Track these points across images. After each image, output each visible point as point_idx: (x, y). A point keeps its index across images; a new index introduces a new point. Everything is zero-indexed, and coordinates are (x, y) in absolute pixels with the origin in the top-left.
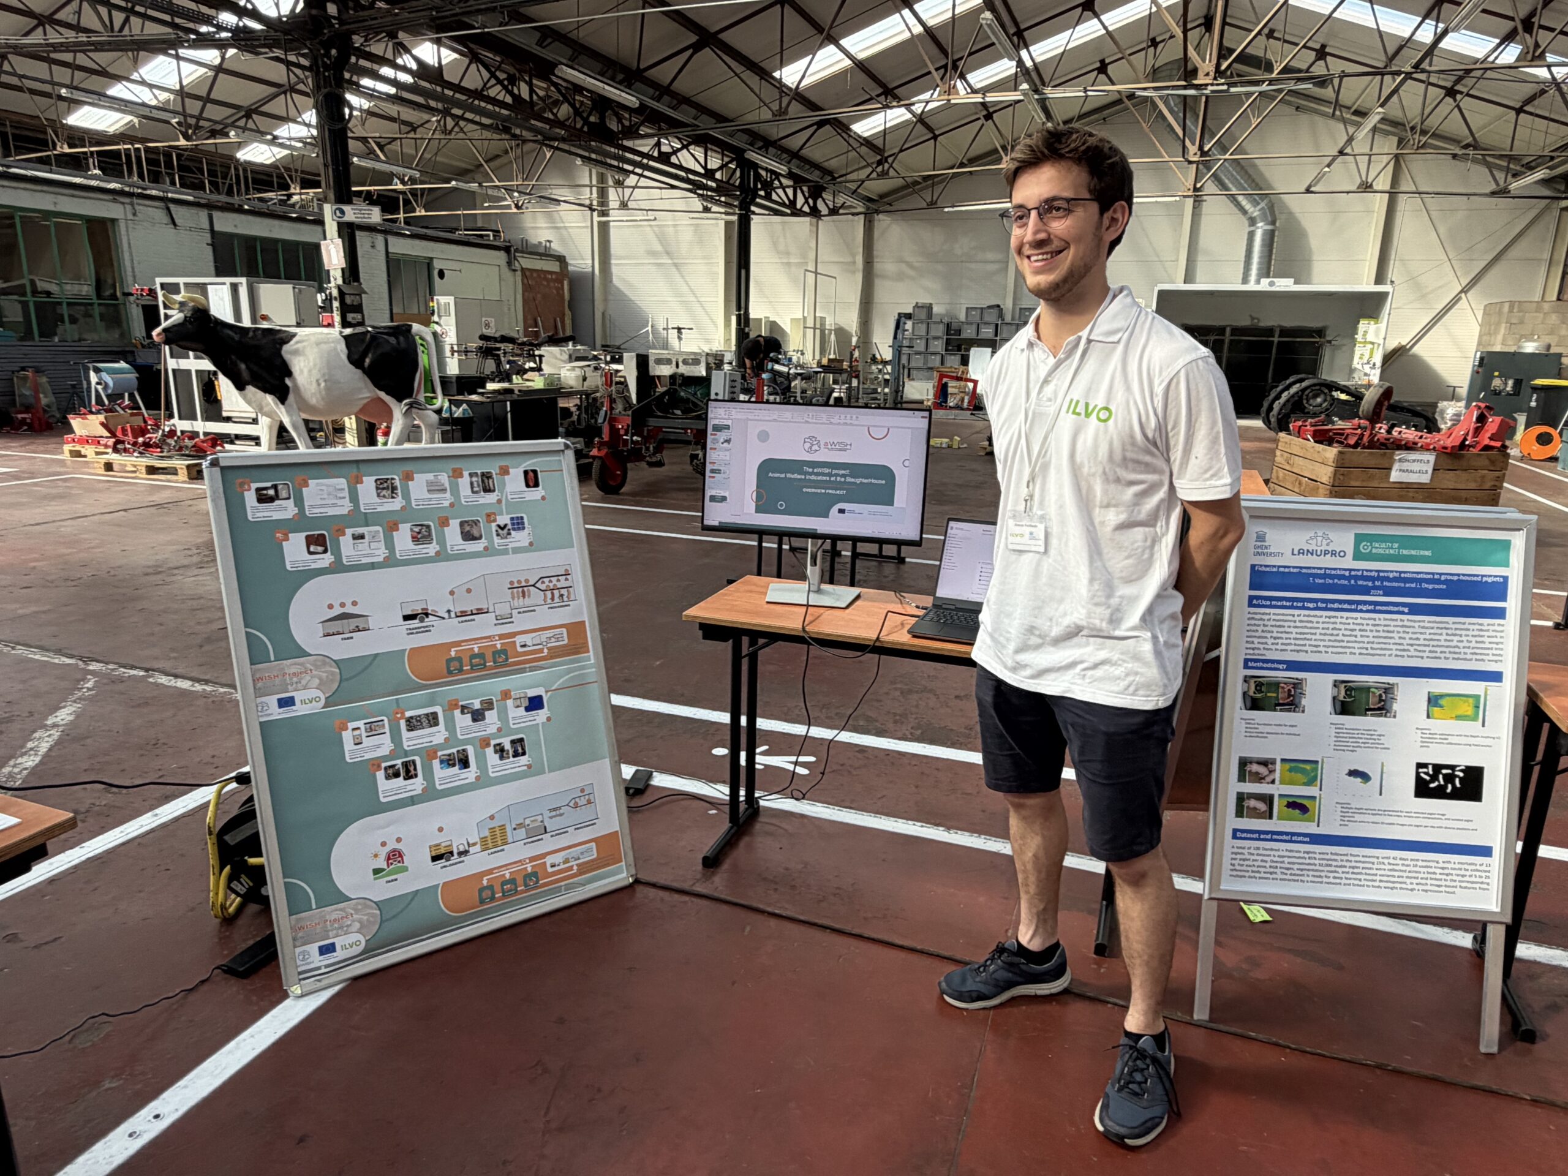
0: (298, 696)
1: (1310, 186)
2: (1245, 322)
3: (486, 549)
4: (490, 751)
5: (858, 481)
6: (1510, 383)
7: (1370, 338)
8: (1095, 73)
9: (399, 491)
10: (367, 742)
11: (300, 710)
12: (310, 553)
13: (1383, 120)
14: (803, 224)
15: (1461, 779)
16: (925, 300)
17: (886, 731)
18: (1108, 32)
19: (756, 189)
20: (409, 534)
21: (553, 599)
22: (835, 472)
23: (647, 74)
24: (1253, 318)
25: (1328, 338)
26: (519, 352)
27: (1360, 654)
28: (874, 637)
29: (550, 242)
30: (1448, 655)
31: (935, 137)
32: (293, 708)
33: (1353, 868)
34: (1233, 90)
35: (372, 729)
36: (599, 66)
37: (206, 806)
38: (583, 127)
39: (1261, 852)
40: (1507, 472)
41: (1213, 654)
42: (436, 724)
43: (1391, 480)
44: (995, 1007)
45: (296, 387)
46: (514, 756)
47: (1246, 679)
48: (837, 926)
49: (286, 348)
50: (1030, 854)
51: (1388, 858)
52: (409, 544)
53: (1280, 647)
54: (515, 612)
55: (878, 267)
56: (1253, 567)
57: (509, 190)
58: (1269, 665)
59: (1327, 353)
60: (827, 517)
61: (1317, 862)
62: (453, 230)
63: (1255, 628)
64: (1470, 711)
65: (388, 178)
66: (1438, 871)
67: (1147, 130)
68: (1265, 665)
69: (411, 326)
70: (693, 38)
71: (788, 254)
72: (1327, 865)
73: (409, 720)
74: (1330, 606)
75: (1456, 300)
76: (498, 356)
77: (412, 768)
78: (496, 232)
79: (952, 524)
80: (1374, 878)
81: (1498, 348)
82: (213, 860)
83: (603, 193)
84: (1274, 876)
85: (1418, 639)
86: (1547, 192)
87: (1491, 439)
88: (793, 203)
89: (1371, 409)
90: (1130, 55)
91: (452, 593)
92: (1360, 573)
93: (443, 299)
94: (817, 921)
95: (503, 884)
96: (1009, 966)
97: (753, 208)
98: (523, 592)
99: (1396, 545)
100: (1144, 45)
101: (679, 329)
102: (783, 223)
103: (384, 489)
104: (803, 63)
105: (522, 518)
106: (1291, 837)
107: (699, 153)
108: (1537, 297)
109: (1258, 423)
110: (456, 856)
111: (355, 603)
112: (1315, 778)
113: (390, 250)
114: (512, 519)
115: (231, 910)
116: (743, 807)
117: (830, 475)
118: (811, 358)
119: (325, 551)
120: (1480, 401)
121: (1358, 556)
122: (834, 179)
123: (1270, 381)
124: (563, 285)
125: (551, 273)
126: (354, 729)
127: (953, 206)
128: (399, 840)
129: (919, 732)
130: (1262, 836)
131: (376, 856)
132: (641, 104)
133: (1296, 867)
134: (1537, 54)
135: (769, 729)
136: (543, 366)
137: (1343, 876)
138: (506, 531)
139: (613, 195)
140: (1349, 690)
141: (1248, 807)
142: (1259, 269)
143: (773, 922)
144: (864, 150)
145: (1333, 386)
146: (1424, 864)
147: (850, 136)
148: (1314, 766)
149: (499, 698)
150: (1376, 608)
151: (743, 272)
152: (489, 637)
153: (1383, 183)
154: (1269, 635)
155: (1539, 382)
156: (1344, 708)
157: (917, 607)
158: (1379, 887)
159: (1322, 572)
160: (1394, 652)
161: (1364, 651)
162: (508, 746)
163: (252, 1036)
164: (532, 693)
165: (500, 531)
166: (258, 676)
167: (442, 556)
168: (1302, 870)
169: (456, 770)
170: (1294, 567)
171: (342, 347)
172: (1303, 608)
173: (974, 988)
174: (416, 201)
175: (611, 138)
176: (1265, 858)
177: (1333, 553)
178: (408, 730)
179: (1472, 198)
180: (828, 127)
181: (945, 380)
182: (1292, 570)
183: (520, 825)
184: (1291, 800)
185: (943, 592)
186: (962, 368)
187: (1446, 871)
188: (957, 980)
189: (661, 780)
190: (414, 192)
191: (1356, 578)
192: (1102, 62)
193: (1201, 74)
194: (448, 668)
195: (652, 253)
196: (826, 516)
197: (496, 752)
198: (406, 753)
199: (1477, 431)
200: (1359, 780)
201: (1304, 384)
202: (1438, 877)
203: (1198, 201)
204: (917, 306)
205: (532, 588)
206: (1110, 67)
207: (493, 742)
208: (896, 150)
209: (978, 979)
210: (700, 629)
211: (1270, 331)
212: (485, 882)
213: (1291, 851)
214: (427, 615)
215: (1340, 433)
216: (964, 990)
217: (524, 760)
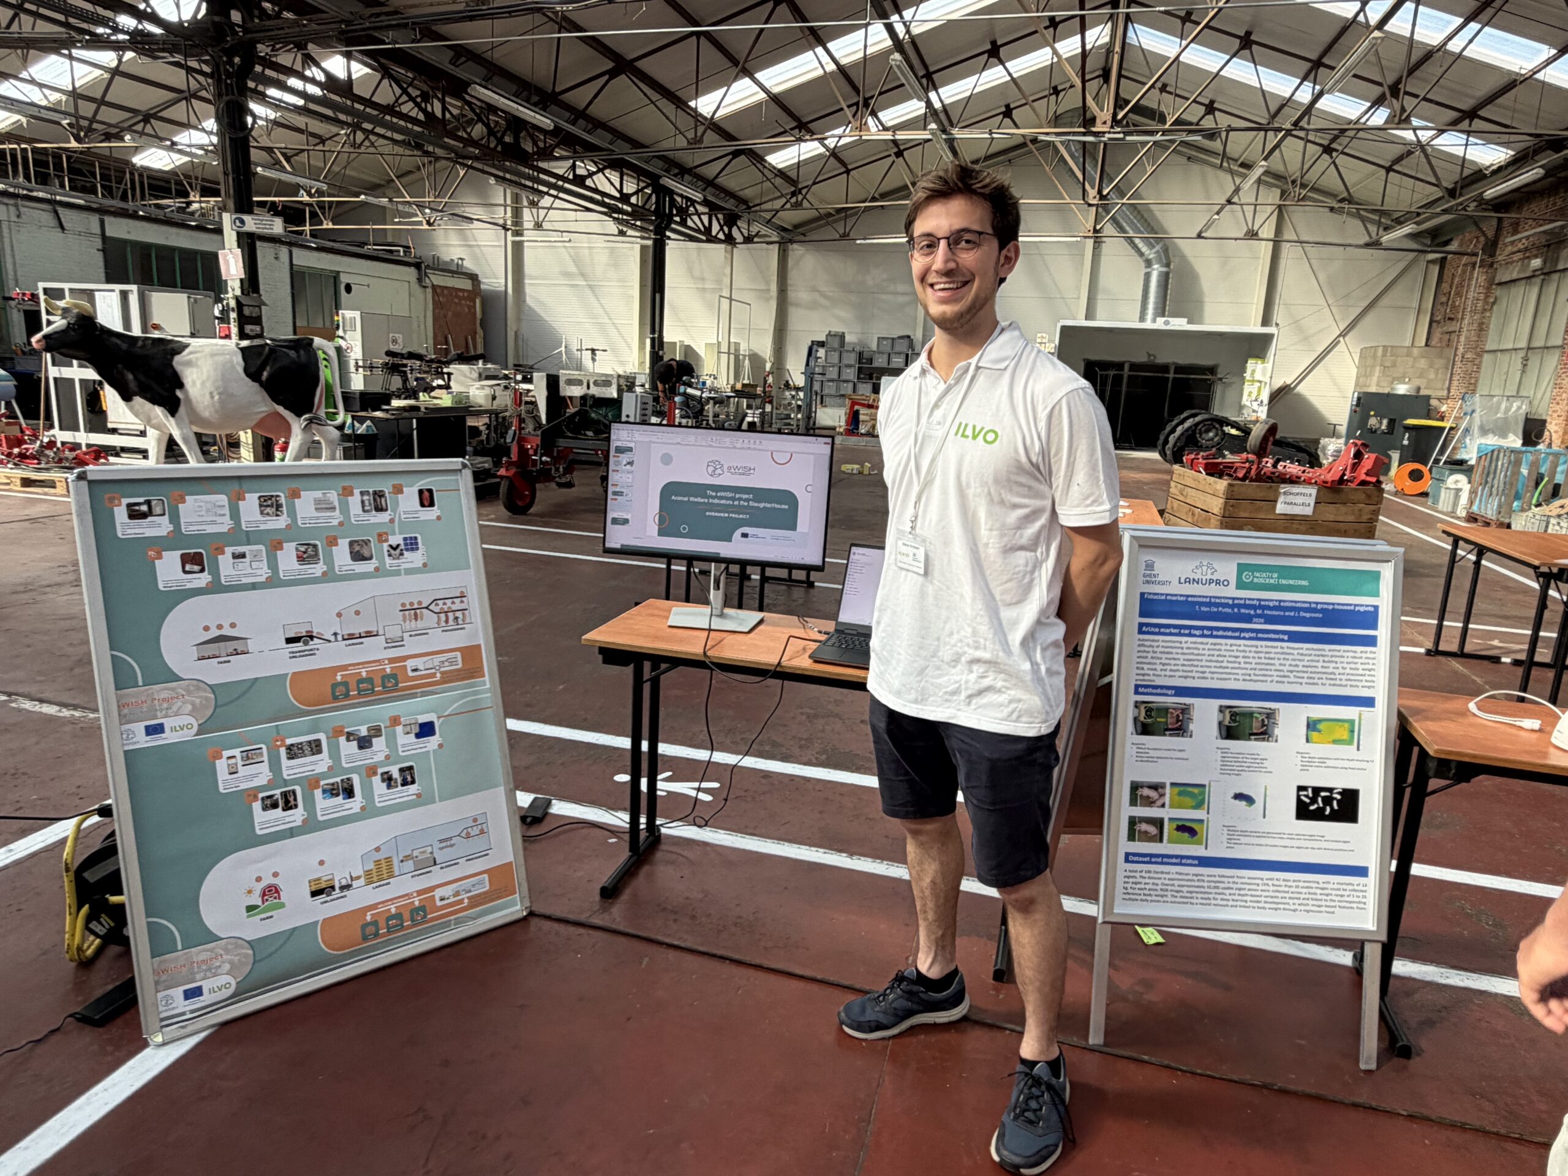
0: (168, 723)
1: (1201, 232)
2: (1142, 358)
3: (377, 569)
4: (377, 780)
5: (762, 505)
6: (1385, 422)
7: (1258, 376)
8: (1001, 116)
9: (284, 509)
10: (243, 771)
11: (169, 737)
12: (185, 572)
13: (1267, 173)
14: (718, 251)
15: (1338, 801)
16: (838, 328)
17: (791, 756)
18: (1013, 79)
19: (671, 215)
20: (295, 553)
21: (447, 621)
22: (738, 496)
23: (563, 97)
24: (1149, 355)
25: (1219, 376)
26: (427, 369)
27: (1244, 680)
28: (776, 662)
29: (462, 259)
30: (1324, 681)
31: (848, 172)
32: (163, 735)
33: (1240, 889)
34: (1128, 138)
35: (249, 758)
36: (514, 88)
37: (63, 841)
38: (496, 146)
39: (1152, 875)
40: (1382, 506)
41: (1106, 680)
42: (320, 752)
43: (1277, 512)
44: (894, 1037)
45: (188, 399)
46: (403, 785)
47: (1137, 705)
48: (736, 956)
49: (177, 359)
50: (928, 880)
51: (1272, 879)
52: (294, 565)
53: (1168, 673)
54: (406, 635)
55: (792, 295)
56: (1142, 594)
57: (420, 206)
58: (1159, 691)
59: (1218, 389)
60: (730, 541)
61: (1206, 884)
62: (362, 244)
63: (1145, 654)
64: (1345, 736)
65: (294, 189)
66: (1319, 891)
67: (1050, 173)
68: (1154, 691)
69: (312, 340)
70: (610, 65)
71: (703, 279)
72: (1215, 887)
73: (289, 748)
74: (1215, 633)
75: (1334, 344)
76: (405, 372)
77: (291, 799)
78: (407, 248)
79: (854, 549)
80: (1259, 899)
81: (1373, 389)
82: (69, 897)
83: (517, 214)
84: (1165, 899)
85: (1297, 666)
86: (1415, 246)
87: (1367, 474)
88: (708, 230)
89: (1258, 444)
90: (1034, 101)
91: (339, 615)
92: (1242, 602)
93: (348, 314)
94: (715, 952)
95: (388, 919)
96: (910, 995)
97: (668, 233)
98: (416, 614)
99: (1275, 575)
100: (1046, 93)
101: (593, 351)
102: (699, 249)
103: (268, 506)
104: (718, 94)
105: (416, 538)
106: (1181, 860)
107: (615, 177)
108: (1408, 343)
109: (1155, 455)
110: (337, 890)
111: (233, 625)
112: (1203, 801)
113: (295, 262)
114: (405, 539)
115: (89, 952)
116: (643, 835)
117: (733, 499)
118: (725, 383)
119: (202, 570)
120: (1356, 438)
121: (1241, 585)
122: (749, 208)
123: (1166, 414)
124: (475, 303)
125: (463, 290)
126: (229, 758)
127: (865, 239)
128: (275, 875)
129: (824, 757)
130: (1153, 860)
131: (250, 892)
132: (555, 126)
133: (1185, 889)
134: (1403, 117)
135: (674, 754)
136: (452, 384)
137: (1230, 898)
138: (398, 551)
139: (527, 215)
140: (1233, 715)
141: (1139, 831)
142: (1156, 309)
143: (672, 954)
144: (778, 181)
145: (1224, 422)
146: (1306, 884)
147: (765, 167)
148: (1201, 789)
149: (388, 724)
150: (1257, 635)
151: (658, 296)
152: (378, 661)
153: (1268, 231)
154: (1158, 661)
155: (1411, 422)
156: (1229, 732)
157: (820, 632)
158: (1264, 908)
159: (1208, 600)
160: (1276, 679)
161: (1247, 678)
162: (396, 774)
163: (106, 1090)
164: (423, 719)
165: (392, 552)
166: (124, 701)
167: (329, 577)
168: (1191, 892)
169: (340, 799)
170: (1181, 596)
171: (238, 359)
172: (1190, 635)
173: (873, 1018)
174: (323, 214)
175: (524, 158)
176: (1156, 881)
177: (1218, 582)
178: (289, 758)
179: (1348, 248)
180: (743, 157)
181: (856, 407)
182: (1179, 598)
183: (407, 858)
184: (1180, 823)
185: (844, 617)
186: (873, 396)
187: (1325, 892)
188: (856, 1009)
189: (561, 808)
190: (321, 205)
191: (1239, 606)
192: (1007, 106)
193: (1098, 122)
194: (333, 693)
195: (567, 275)
196: (729, 539)
197: (383, 781)
198: (286, 783)
199: (1355, 467)
200: (1244, 803)
201: (1198, 419)
202: (1319, 897)
203: (1098, 242)
204: (829, 335)
205: (424, 611)
206: (1014, 112)
207: (380, 771)
208: (810, 183)
209: (877, 1009)
210: (600, 653)
211: (1165, 368)
212: (368, 918)
213: (1180, 874)
214: (312, 637)
215: (1230, 466)
216: (862, 1019)
217: (413, 789)
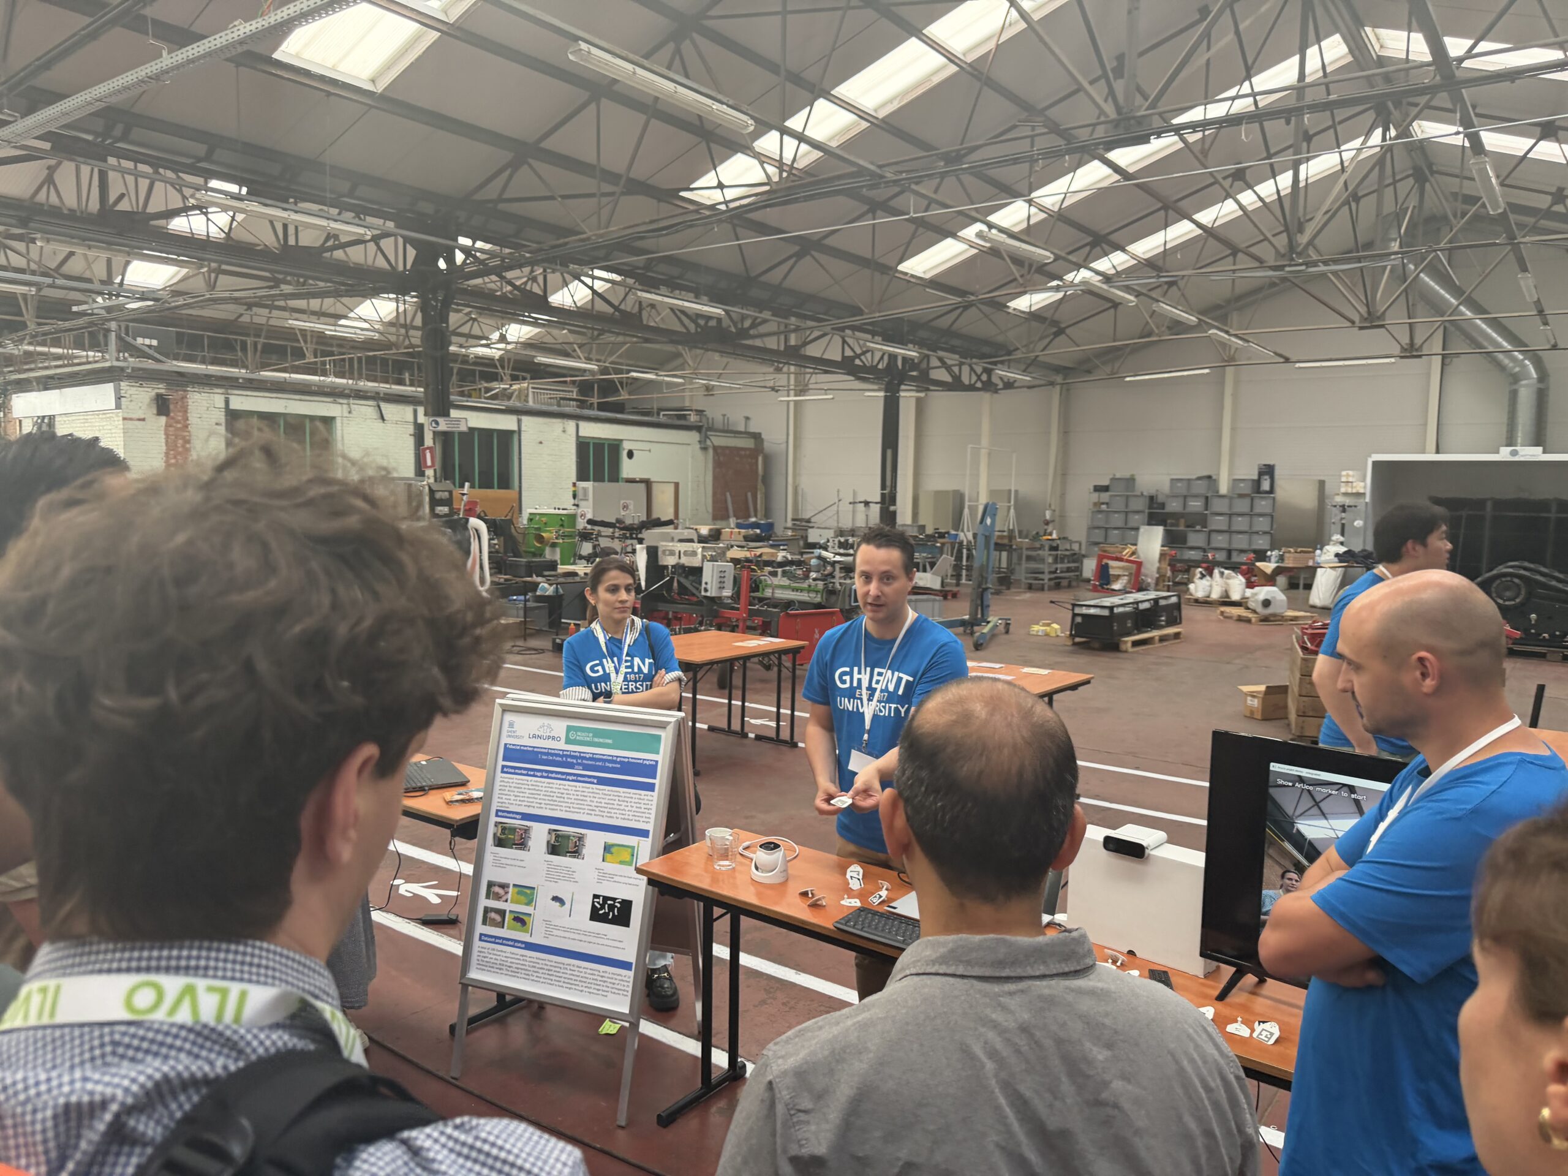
15: (618, 909)
16: (1126, 471)
24: (1521, 490)
27: (566, 811)
29: (748, 419)
30: (617, 816)
31: (1114, 307)
33: (549, 970)
39: (496, 952)
47: (497, 824)
51: (569, 965)
53: (518, 803)
56: (505, 744)
58: (511, 815)
61: (527, 963)
62: (643, 413)
63: (504, 788)
64: (628, 858)
66: (600, 978)
68: (508, 815)
72: (533, 967)
74: (550, 775)
80: (560, 979)
84: (503, 971)
85: (601, 803)
92: (568, 753)
97: (902, 386)
99: (591, 735)
101: (865, 503)
106: (513, 943)
112: (532, 900)
121: (568, 741)
124: (757, 461)
125: (744, 449)
127: (1133, 376)
130: (497, 941)
133: (514, 966)
137: (542, 976)
140: (557, 836)
148: (533, 891)
150: (578, 779)
154: (511, 793)
156: (554, 850)
158: (564, 987)
159: (547, 751)
160: (587, 811)
161: (568, 809)
168: (518, 968)
170: (532, 747)
172: (533, 776)
174: (622, 387)
176: (498, 957)
177: (553, 738)
181: (1105, 561)
182: (529, 749)
191: (567, 756)
200: (558, 904)
202: (599, 982)
204: (1116, 478)
213: (512, 953)
